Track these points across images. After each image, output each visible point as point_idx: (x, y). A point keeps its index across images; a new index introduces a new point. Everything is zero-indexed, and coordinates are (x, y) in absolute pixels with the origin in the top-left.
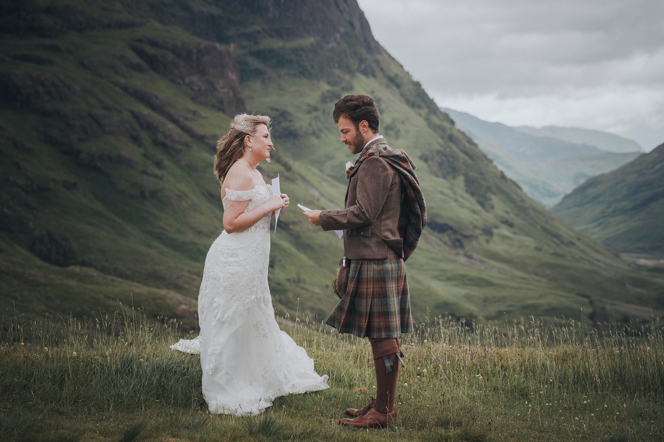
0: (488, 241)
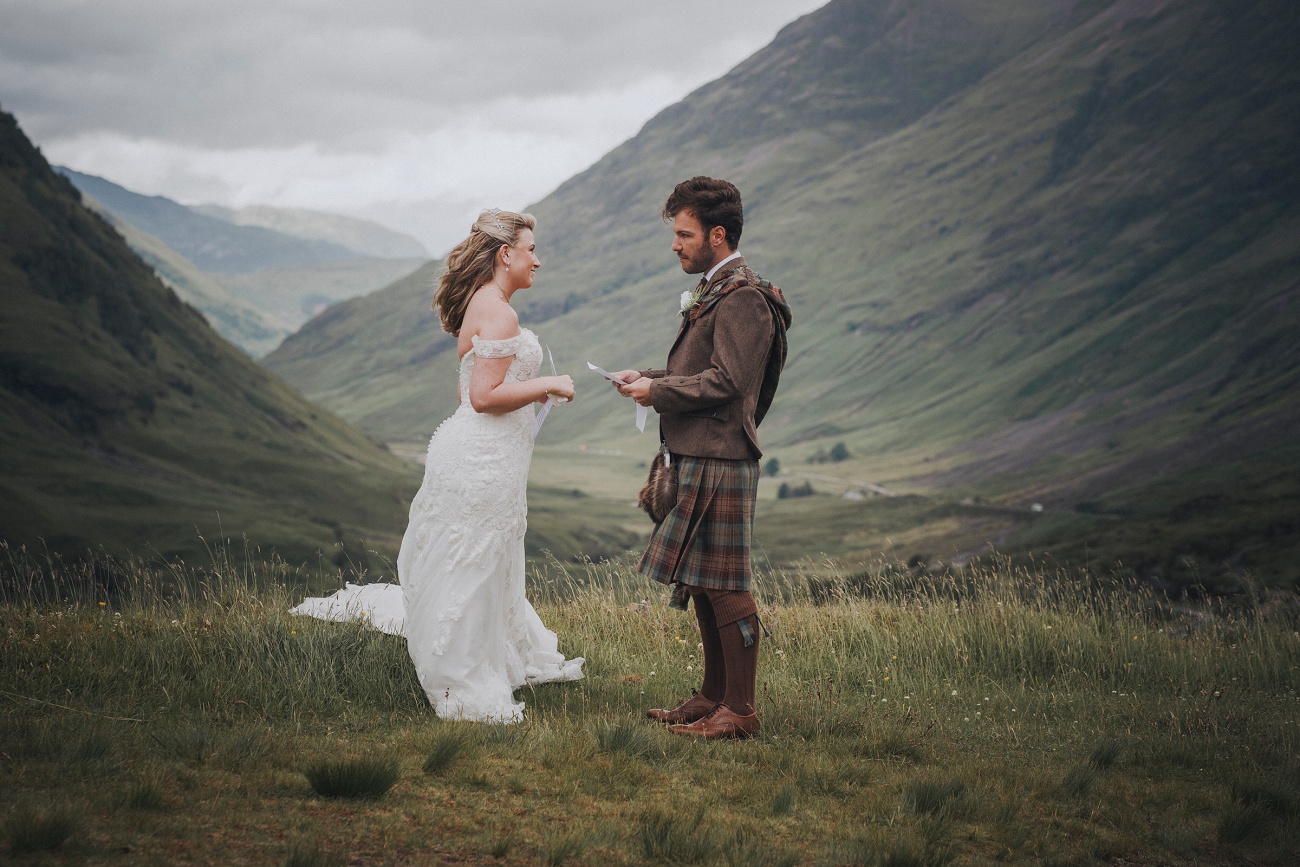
0: (144, 421)
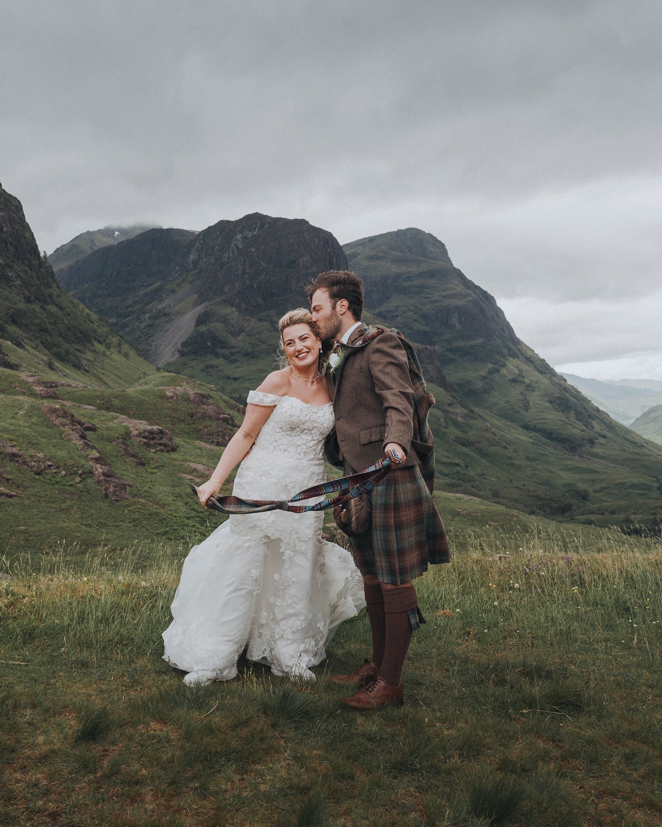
0: (591, 447)
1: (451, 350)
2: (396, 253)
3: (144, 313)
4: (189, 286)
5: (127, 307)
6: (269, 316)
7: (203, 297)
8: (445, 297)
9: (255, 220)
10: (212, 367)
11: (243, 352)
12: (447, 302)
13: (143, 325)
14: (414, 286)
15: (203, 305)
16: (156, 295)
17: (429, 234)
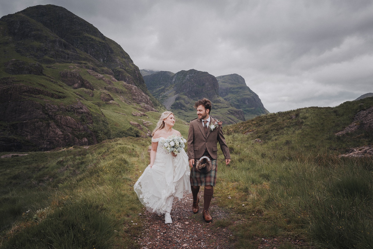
1: (245, 110)
2: (230, 81)
3: (160, 96)
4: (172, 88)
5: (154, 93)
6: (197, 99)
7: (177, 92)
8: (244, 95)
9: (192, 71)
10: (180, 112)
11: (189, 109)
12: (244, 97)
13: (160, 99)
14: (235, 91)
15: (177, 94)
16: (163, 90)
17: (240, 76)
